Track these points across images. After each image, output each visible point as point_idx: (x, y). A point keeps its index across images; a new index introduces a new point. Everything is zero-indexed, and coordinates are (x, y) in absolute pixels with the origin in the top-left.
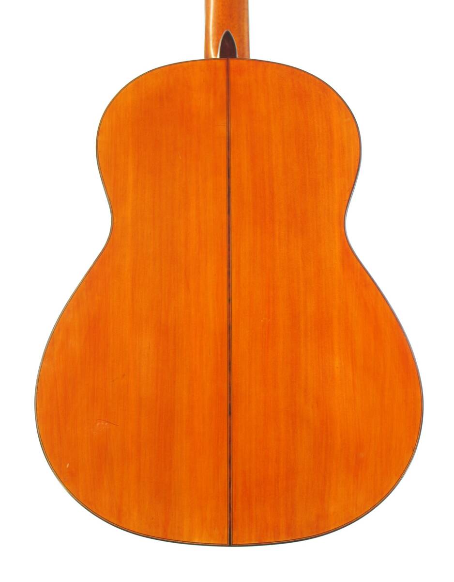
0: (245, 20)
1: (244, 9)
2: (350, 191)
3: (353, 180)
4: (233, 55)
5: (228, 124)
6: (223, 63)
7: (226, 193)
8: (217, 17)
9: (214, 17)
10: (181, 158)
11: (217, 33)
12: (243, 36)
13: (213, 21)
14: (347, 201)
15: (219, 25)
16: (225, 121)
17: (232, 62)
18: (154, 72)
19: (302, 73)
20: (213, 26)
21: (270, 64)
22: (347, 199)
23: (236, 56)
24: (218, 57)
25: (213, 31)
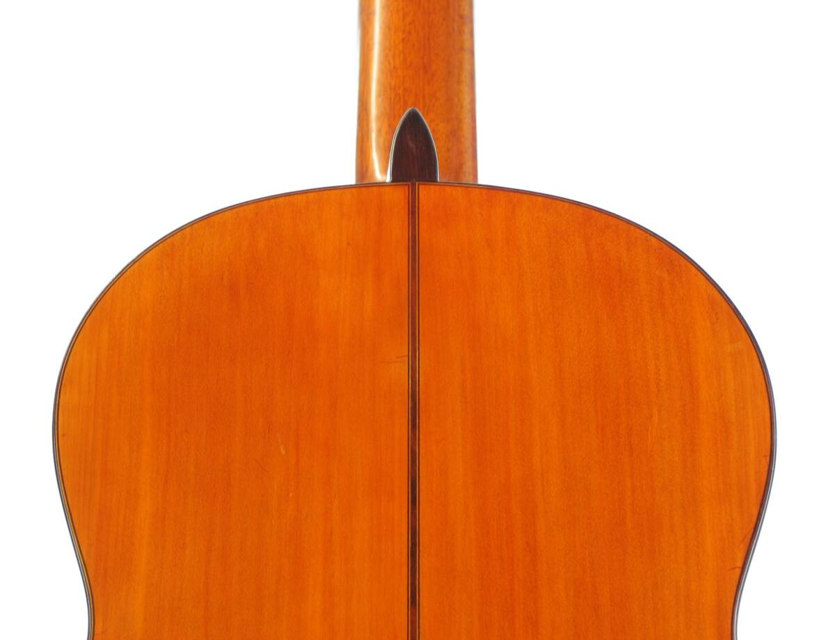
0: (465, 77)
1: (462, 49)
2: (747, 540)
3: (755, 512)
4: (428, 174)
5: (414, 356)
6: (399, 195)
7: (405, 550)
8: (389, 71)
9: (382, 71)
10: (283, 452)
11: (388, 114)
12: (460, 121)
13: (379, 81)
14: (738, 571)
15: (395, 92)
16: (405, 350)
17: (426, 193)
18: (217, 218)
19: (613, 221)
20: (379, 96)
21: (525, 197)
22: (740, 564)
23: (436, 178)
24: (388, 179)
25: (378, 106)
